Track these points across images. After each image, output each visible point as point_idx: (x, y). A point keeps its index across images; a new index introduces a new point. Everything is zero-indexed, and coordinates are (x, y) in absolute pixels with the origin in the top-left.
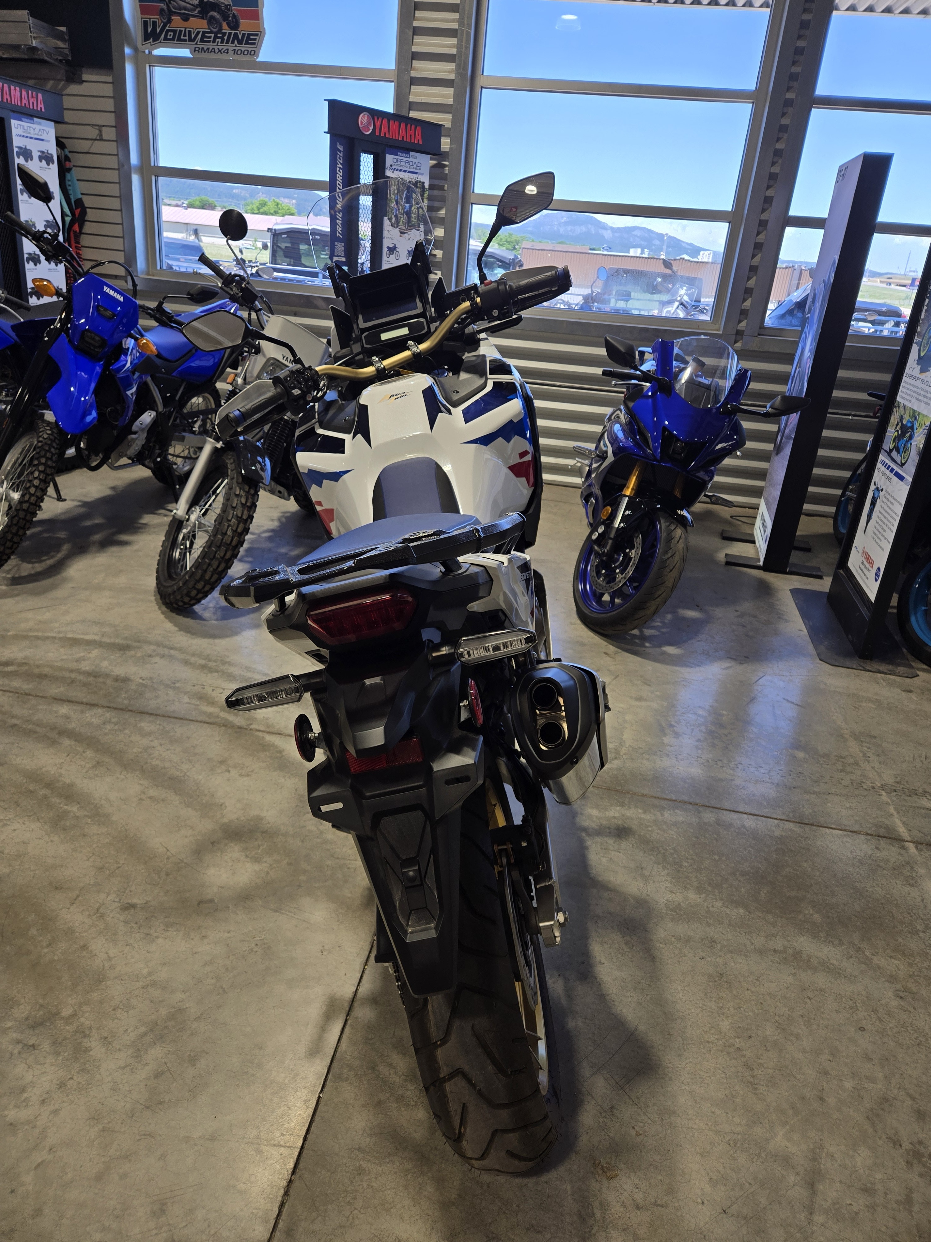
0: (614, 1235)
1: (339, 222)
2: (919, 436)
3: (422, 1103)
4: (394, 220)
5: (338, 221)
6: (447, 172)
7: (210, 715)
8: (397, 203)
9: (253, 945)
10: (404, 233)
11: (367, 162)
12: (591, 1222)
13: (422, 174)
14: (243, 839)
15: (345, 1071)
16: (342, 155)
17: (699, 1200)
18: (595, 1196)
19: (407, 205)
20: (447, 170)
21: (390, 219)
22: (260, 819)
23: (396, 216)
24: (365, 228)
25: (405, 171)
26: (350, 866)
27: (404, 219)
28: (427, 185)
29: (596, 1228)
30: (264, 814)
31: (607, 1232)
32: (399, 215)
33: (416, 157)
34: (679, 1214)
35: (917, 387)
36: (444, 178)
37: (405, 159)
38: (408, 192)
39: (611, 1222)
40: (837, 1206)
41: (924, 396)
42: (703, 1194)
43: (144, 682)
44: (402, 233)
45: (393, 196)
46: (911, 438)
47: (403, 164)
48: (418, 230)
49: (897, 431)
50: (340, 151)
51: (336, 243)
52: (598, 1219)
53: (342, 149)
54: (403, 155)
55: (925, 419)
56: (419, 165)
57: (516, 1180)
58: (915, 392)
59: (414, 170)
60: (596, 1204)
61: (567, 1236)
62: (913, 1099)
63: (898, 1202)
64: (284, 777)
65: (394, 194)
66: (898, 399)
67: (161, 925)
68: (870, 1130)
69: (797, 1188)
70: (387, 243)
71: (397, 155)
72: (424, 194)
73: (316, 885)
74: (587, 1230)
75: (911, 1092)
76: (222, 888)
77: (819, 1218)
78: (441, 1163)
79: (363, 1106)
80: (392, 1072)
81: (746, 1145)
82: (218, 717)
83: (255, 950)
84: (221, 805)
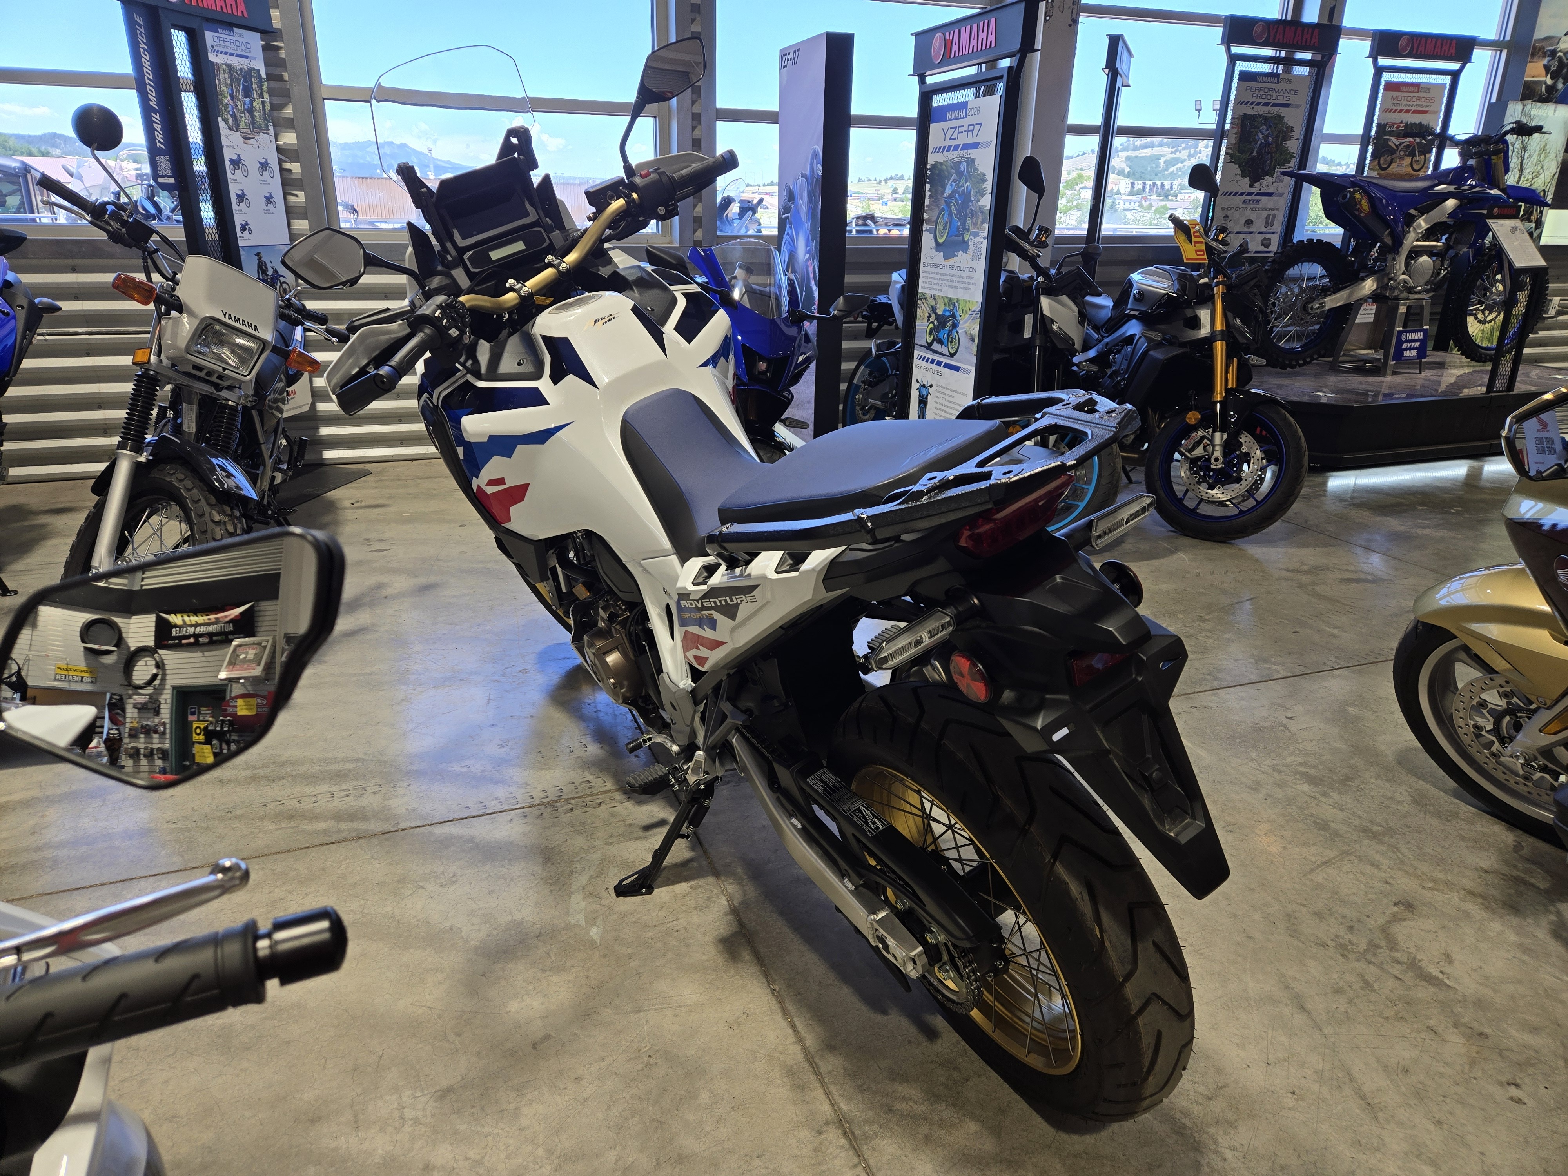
0: (1214, 1132)
1: (158, 127)
2: (966, 322)
3: (964, 1115)
4: (231, 121)
5: (155, 125)
6: (283, 56)
7: (325, 832)
8: (232, 97)
9: (646, 1059)
10: (249, 139)
11: (179, 40)
12: (1188, 1132)
13: (255, 59)
14: (519, 954)
15: (867, 1128)
16: (143, 31)
17: (1245, 1066)
18: (1172, 1109)
19: (247, 100)
20: (283, 54)
21: (226, 121)
22: (520, 923)
23: (234, 116)
24: (194, 134)
25: (232, 54)
26: (677, 928)
27: (245, 119)
28: (263, 74)
29: (1196, 1135)
30: (518, 917)
31: (1207, 1133)
32: (238, 114)
33: (242, 36)
34: (1241, 1085)
35: (946, 275)
36: (282, 64)
37: (229, 38)
38: (245, 81)
39: (1202, 1123)
40: (1331, 1014)
41: (959, 282)
42: (1243, 1059)
43: (179, 825)
44: (246, 138)
45: (225, 89)
46: (955, 326)
47: (228, 44)
48: (267, 134)
49: (932, 323)
50: (140, 25)
51: (157, 158)
52: (1190, 1126)
53: (141, 23)
54: (224, 32)
55: (968, 304)
56: (248, 46)
57: (1102, 1133)
58: (943, 280)
59: (243, 53)
60: (1178, 1115)
61: (1182, 1156)
62: (1304, 906)
63: (1362, 988)
64: (503, 866)
65: (226, 85)
66: (920, 290)
67: (509, 1092)
68: (1301, 945)
69: (1295, 1016)
70: (228, 154)
71: (218, 32)
72: (262, 86)
73: (658, 964)
74: (1192, 1141)
75: (1299, 901)
76: (547, 1017)
77: (1328, 1030)
78: (1030, 1158)
79: (914, 1150)
80: (911, 1104)
81: (1235, 1003)
82: (339, 831)
83: (651, 1063)
84: (451, 929)
